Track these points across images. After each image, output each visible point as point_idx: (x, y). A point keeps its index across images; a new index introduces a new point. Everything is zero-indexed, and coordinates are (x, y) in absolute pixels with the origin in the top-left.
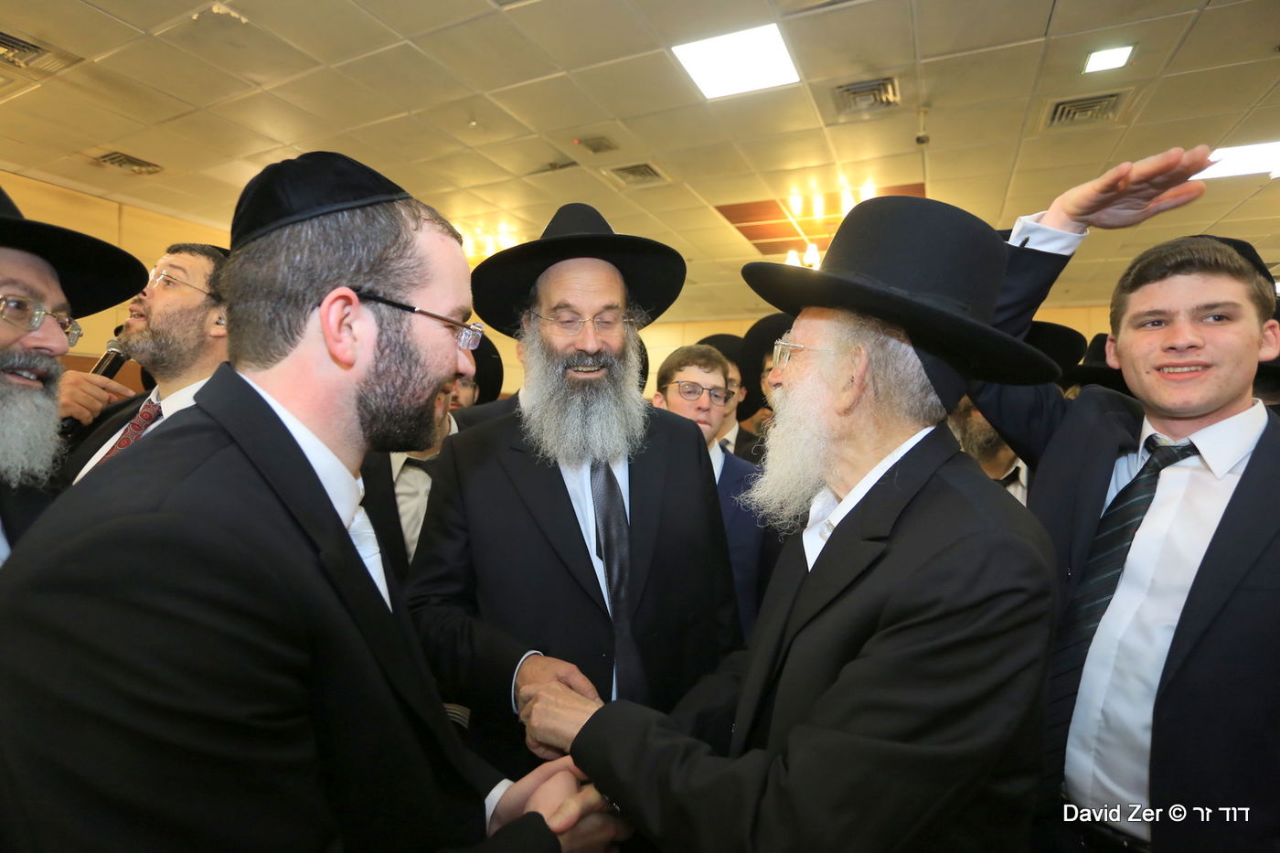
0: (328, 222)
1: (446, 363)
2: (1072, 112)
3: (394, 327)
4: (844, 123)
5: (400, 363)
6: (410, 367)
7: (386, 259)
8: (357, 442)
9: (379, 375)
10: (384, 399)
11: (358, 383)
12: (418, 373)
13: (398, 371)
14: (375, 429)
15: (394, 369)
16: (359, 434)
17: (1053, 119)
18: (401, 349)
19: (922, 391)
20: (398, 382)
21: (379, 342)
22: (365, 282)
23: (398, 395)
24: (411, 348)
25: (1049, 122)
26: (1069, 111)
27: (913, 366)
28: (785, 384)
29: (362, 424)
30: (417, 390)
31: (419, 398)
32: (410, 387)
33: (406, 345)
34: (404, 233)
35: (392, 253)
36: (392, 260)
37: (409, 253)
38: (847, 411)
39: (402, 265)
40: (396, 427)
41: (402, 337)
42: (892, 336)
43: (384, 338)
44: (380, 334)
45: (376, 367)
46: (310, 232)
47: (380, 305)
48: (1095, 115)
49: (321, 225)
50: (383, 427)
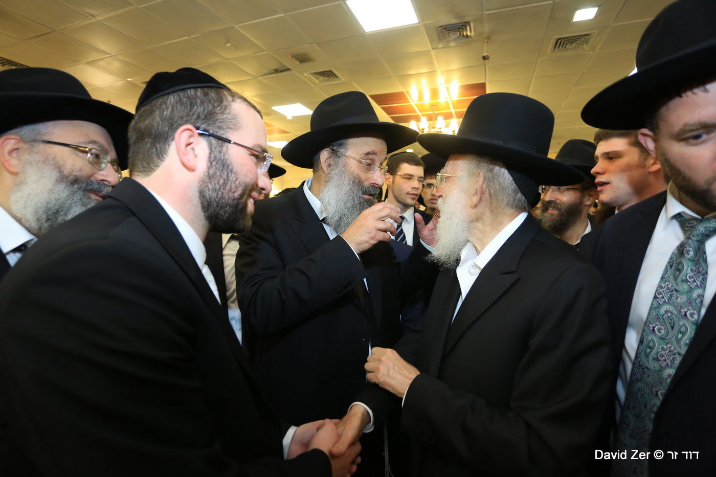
0: (182, 94)
1: (250, 174)
2: (565, 43)
3: (218, 149)
4: (442, 48)
5: (222, 170)
6: (228, 174)
7: (214, 113)
8: (201, 220)
9: (210, 177)
10: (214, 192)
11: (199, 183)
12: (232, 177)
13: (220, 176)
14: (210, 212)
15: (218, 174)
16: (201, 215)
17: (555, 48)
18: (222, 162)
19: (514, 192)
20: (221, 182)
21: (210, 158)
22: (202, 124)
23: (222, 190)
24: (228, 162)
25: (553, 49)
26: (564, 43)
27: (508, 180)
28: (444, 195)
29: (203, 208)
30: (233, 187)
31: (234, 192)
32: (228, 186)
33: (225, 161)
34: (225, 102)
35: (218, 110)
36: (217, 114)
37: (228, 111)
38: (476, 206)
39: (224, 117)
40: (222, 212)
41: (222, 155)
42: (496, 165)
43: (213, 156)
44: (210, 153)
45: (208, 172)
46: (172, 100)
47: (211, 138)
48: (577, 46)
49: (178, 95)
50: (214, 211)
